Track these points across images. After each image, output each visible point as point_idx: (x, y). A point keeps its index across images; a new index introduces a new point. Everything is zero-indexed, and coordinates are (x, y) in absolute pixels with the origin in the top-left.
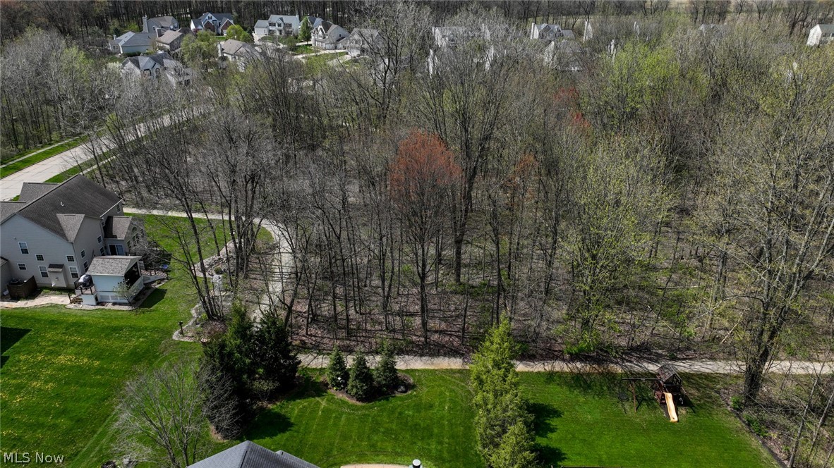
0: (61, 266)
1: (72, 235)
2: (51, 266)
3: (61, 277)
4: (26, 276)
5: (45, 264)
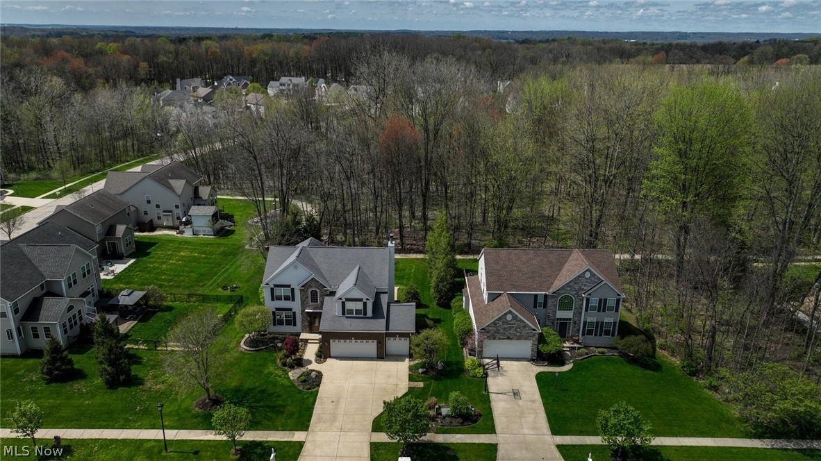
0: (171, 212)
1: (179, 191)
2: (164, 211)
3: (170, 218)
4: (147, 219)
5: (160, 211)
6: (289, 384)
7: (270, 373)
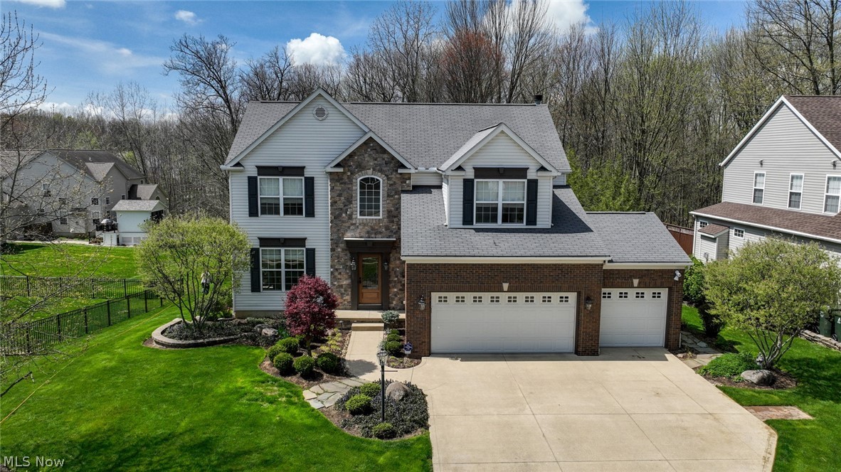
0: (84, 210)
1: (100, 177)
2: (73, 210)
3: (81, 222)
5: (66, 209)
6: (309, 421)
7: (239, 393)
